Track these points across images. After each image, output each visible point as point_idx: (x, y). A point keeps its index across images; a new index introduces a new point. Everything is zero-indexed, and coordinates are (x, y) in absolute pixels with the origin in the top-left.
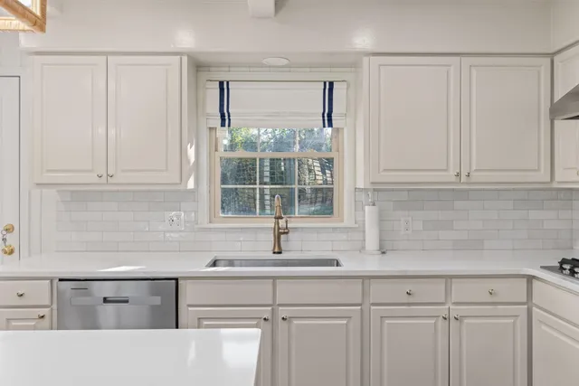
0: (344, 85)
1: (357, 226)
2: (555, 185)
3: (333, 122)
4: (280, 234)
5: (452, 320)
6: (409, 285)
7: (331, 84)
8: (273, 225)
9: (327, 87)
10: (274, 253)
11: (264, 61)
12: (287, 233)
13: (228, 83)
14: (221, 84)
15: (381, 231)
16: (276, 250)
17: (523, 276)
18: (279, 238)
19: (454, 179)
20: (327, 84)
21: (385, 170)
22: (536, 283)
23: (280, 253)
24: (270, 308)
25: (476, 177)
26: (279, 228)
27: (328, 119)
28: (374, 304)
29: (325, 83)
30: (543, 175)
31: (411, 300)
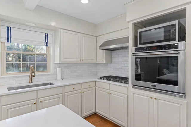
0: (51, 35)
1: (54, 73)
2: (97, 62)
3: (48, 45)
4: (32, 77)
5: (82, 93)
6: (73, 87)
7: (48, 34)
8: (29, 75)
9: (47, 35)
10: (30, 83)
11: (27, 24)
12: (34, 77)
13: (11, 28)
14: (8, 28)
15: (62, 74)
16: (31, 82)
17: (94, 81)
18: (31, 78)
19: (79, 61)
20: (47, 34)
21: (65, 59)
22: (96, 82)
23: (32, 83)
24: (36, 100)
25: (84, 61)
26: (31, 75)
27: (46, 44)
28: (66, 93)
29: (46, 34)
30: (95, 60)
31: (74, 90)
